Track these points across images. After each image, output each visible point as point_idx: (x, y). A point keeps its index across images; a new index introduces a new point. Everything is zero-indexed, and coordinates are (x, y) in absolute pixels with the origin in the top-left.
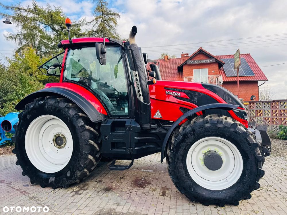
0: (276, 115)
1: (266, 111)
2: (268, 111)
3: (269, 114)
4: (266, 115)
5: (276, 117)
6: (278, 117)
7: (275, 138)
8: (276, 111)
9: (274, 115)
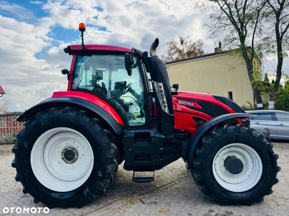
0: (11, 126)
1: (2, 123)
2: (4, 123)
3: (5, 126)
4: (2, 126)
5: (10, 127)
6: (12, 127)
7: (10, 144)
8: (10, 123)
9: (9, 125)
